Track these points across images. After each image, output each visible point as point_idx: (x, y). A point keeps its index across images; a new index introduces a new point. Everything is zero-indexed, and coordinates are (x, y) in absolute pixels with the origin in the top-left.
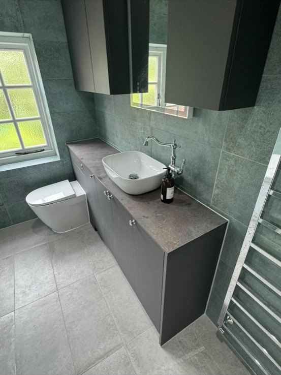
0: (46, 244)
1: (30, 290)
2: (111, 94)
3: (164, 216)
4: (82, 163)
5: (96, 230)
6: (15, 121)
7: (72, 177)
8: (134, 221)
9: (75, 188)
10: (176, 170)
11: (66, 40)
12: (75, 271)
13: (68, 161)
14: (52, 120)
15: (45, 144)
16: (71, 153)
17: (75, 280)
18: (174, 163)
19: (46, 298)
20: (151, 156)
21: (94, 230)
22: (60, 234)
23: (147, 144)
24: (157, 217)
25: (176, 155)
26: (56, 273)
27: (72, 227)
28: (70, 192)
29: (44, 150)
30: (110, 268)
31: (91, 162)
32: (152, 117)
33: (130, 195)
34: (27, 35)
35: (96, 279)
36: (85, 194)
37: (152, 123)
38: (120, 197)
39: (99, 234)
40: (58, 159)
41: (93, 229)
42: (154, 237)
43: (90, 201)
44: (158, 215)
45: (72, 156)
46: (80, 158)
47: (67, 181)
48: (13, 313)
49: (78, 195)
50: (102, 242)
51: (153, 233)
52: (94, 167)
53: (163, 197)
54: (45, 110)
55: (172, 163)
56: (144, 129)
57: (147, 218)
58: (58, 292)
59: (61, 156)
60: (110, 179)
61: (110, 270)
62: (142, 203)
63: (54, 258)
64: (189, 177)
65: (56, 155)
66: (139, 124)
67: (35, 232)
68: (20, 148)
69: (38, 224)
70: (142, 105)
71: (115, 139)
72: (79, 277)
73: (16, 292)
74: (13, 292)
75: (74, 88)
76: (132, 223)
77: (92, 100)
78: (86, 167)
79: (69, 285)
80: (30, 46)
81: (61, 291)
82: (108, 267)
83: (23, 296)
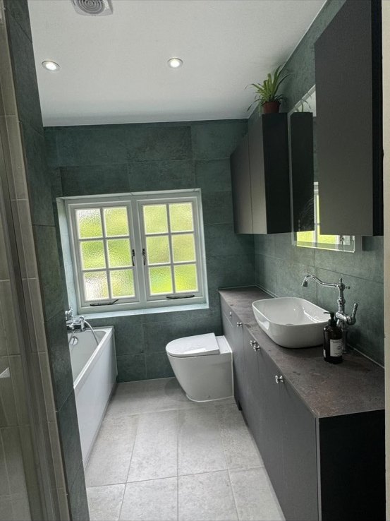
0: (176, 411)
1: (147, 462)
2: (268, 233)
3: (324, 377)
4: (231, 311)
5: (240, 408)
6: (172, 265)
7: (220, 331)
8: (281, 377)
9: (220, 344)
10: (345, 318)
11: (230, 189)
12: (204, 456)
13: (217, 310)
14: (207, 263)
15: (197, 290)
16: (222, 302)
17: (201, 471)
18: (343, 309)
19: (163, 481)
20: (317, 305)
21: (237, 409)
22: (194, 403)
23: (306, 284)
24: (313, 376)
25: (345, 298)
26: (180, 451)
27: (209, 398)
28: (214, 348)
29: (194, 296)
30: (251, 469)
31: (241, 309)
32: (316, 255)
33: (281, 347)
34: (197, 189)
35: (229, 479)
36: (231, 352)
37: (318, 262)
38: (268, 348)
39: (244, 415)
40: (207, 307)
41: (235, 406)
42: (303, 396)
43: (236, 362)
44: (315, 374)
45: (223, 305)
46: (229, 304)
47: (213, 334)
48: (124, 485)
49: (223, 352)
50: (246, 427)
51: (304, 393)
52: (243, 314)
53: (326, 353)
54: (202, 255)
55: (340, 309)
56: (308, 270)
57: (299, 374)
58: (178, 480)
59: (211, 304)
60: (260, 327)
61: (252, 472)
62: (295, 358)
63: (181, 431)
64: (368, 331)
65: (205, 302)
66: (302, 266)
67: (167, 394)
68: (171, 292)
69: (172, 385)
70: (316, 244)
71: (275, 286)
72: (208, 467)
73: (133, 460)
74: (130, 459)
75: (233, 232)
76: (279, 380)
77: (252, 242)
78: (235, 314)
79: (193, 475)
80: (198, 199)
81: (182, 479)
82: (249, 468)
83: (138, 467)
